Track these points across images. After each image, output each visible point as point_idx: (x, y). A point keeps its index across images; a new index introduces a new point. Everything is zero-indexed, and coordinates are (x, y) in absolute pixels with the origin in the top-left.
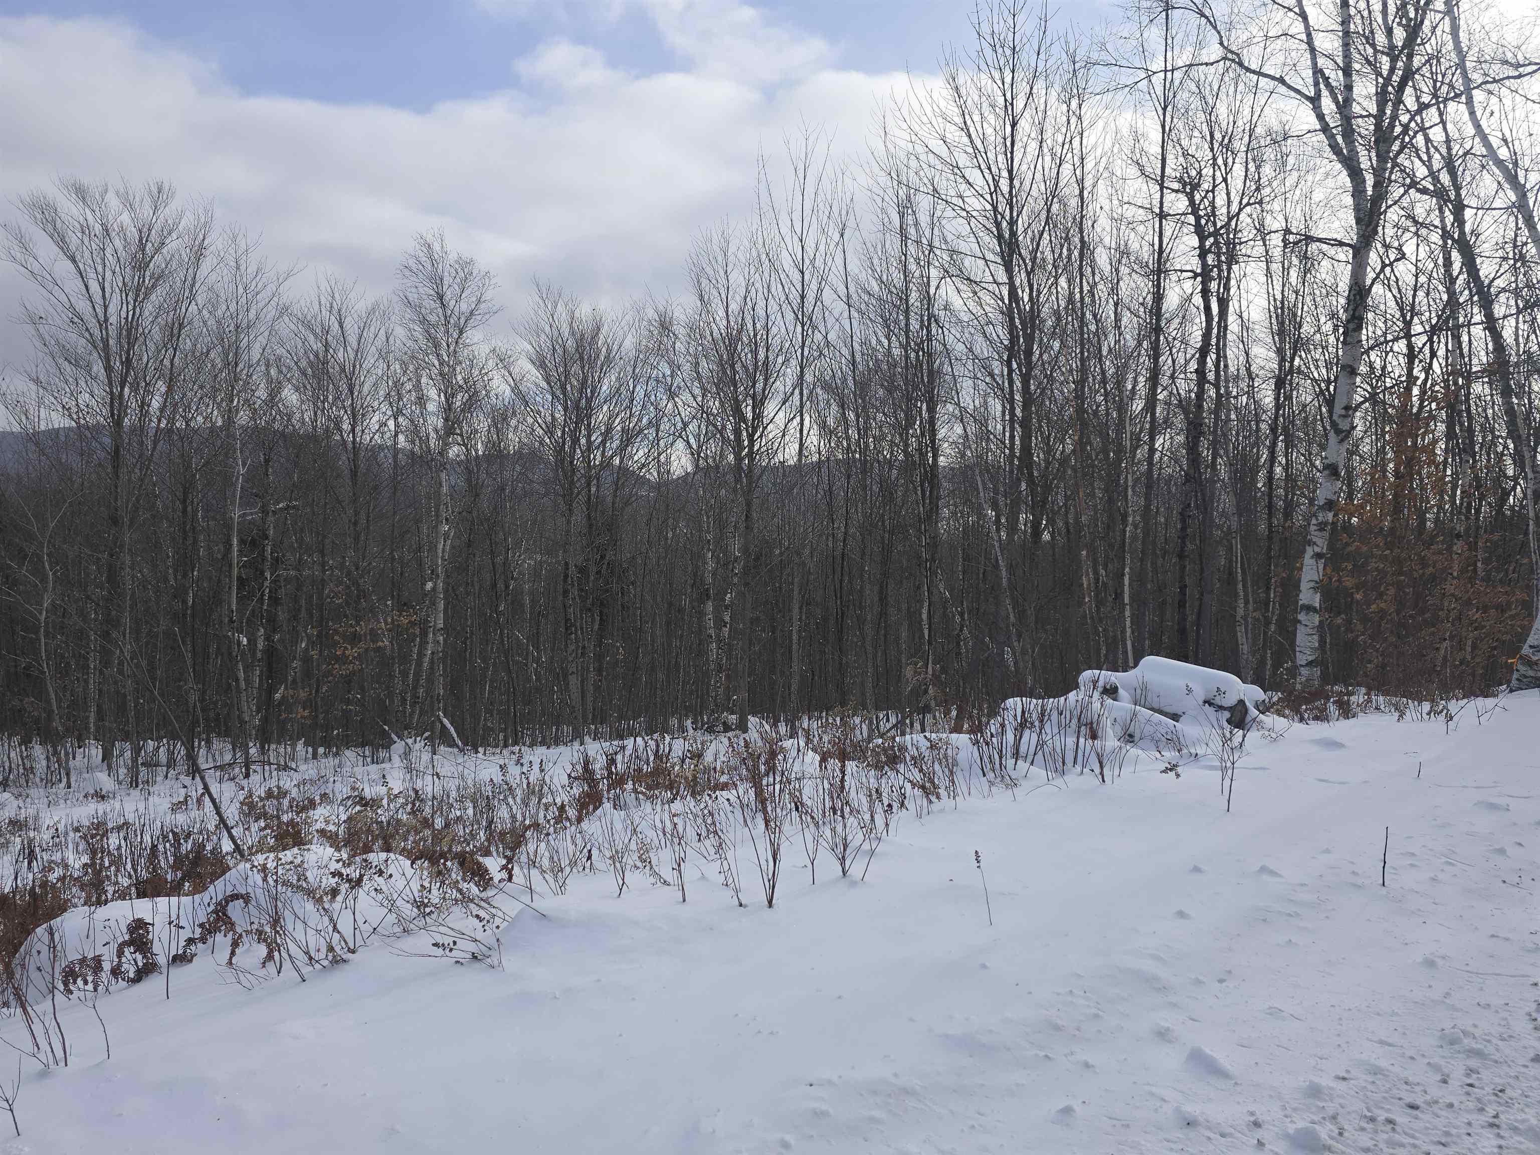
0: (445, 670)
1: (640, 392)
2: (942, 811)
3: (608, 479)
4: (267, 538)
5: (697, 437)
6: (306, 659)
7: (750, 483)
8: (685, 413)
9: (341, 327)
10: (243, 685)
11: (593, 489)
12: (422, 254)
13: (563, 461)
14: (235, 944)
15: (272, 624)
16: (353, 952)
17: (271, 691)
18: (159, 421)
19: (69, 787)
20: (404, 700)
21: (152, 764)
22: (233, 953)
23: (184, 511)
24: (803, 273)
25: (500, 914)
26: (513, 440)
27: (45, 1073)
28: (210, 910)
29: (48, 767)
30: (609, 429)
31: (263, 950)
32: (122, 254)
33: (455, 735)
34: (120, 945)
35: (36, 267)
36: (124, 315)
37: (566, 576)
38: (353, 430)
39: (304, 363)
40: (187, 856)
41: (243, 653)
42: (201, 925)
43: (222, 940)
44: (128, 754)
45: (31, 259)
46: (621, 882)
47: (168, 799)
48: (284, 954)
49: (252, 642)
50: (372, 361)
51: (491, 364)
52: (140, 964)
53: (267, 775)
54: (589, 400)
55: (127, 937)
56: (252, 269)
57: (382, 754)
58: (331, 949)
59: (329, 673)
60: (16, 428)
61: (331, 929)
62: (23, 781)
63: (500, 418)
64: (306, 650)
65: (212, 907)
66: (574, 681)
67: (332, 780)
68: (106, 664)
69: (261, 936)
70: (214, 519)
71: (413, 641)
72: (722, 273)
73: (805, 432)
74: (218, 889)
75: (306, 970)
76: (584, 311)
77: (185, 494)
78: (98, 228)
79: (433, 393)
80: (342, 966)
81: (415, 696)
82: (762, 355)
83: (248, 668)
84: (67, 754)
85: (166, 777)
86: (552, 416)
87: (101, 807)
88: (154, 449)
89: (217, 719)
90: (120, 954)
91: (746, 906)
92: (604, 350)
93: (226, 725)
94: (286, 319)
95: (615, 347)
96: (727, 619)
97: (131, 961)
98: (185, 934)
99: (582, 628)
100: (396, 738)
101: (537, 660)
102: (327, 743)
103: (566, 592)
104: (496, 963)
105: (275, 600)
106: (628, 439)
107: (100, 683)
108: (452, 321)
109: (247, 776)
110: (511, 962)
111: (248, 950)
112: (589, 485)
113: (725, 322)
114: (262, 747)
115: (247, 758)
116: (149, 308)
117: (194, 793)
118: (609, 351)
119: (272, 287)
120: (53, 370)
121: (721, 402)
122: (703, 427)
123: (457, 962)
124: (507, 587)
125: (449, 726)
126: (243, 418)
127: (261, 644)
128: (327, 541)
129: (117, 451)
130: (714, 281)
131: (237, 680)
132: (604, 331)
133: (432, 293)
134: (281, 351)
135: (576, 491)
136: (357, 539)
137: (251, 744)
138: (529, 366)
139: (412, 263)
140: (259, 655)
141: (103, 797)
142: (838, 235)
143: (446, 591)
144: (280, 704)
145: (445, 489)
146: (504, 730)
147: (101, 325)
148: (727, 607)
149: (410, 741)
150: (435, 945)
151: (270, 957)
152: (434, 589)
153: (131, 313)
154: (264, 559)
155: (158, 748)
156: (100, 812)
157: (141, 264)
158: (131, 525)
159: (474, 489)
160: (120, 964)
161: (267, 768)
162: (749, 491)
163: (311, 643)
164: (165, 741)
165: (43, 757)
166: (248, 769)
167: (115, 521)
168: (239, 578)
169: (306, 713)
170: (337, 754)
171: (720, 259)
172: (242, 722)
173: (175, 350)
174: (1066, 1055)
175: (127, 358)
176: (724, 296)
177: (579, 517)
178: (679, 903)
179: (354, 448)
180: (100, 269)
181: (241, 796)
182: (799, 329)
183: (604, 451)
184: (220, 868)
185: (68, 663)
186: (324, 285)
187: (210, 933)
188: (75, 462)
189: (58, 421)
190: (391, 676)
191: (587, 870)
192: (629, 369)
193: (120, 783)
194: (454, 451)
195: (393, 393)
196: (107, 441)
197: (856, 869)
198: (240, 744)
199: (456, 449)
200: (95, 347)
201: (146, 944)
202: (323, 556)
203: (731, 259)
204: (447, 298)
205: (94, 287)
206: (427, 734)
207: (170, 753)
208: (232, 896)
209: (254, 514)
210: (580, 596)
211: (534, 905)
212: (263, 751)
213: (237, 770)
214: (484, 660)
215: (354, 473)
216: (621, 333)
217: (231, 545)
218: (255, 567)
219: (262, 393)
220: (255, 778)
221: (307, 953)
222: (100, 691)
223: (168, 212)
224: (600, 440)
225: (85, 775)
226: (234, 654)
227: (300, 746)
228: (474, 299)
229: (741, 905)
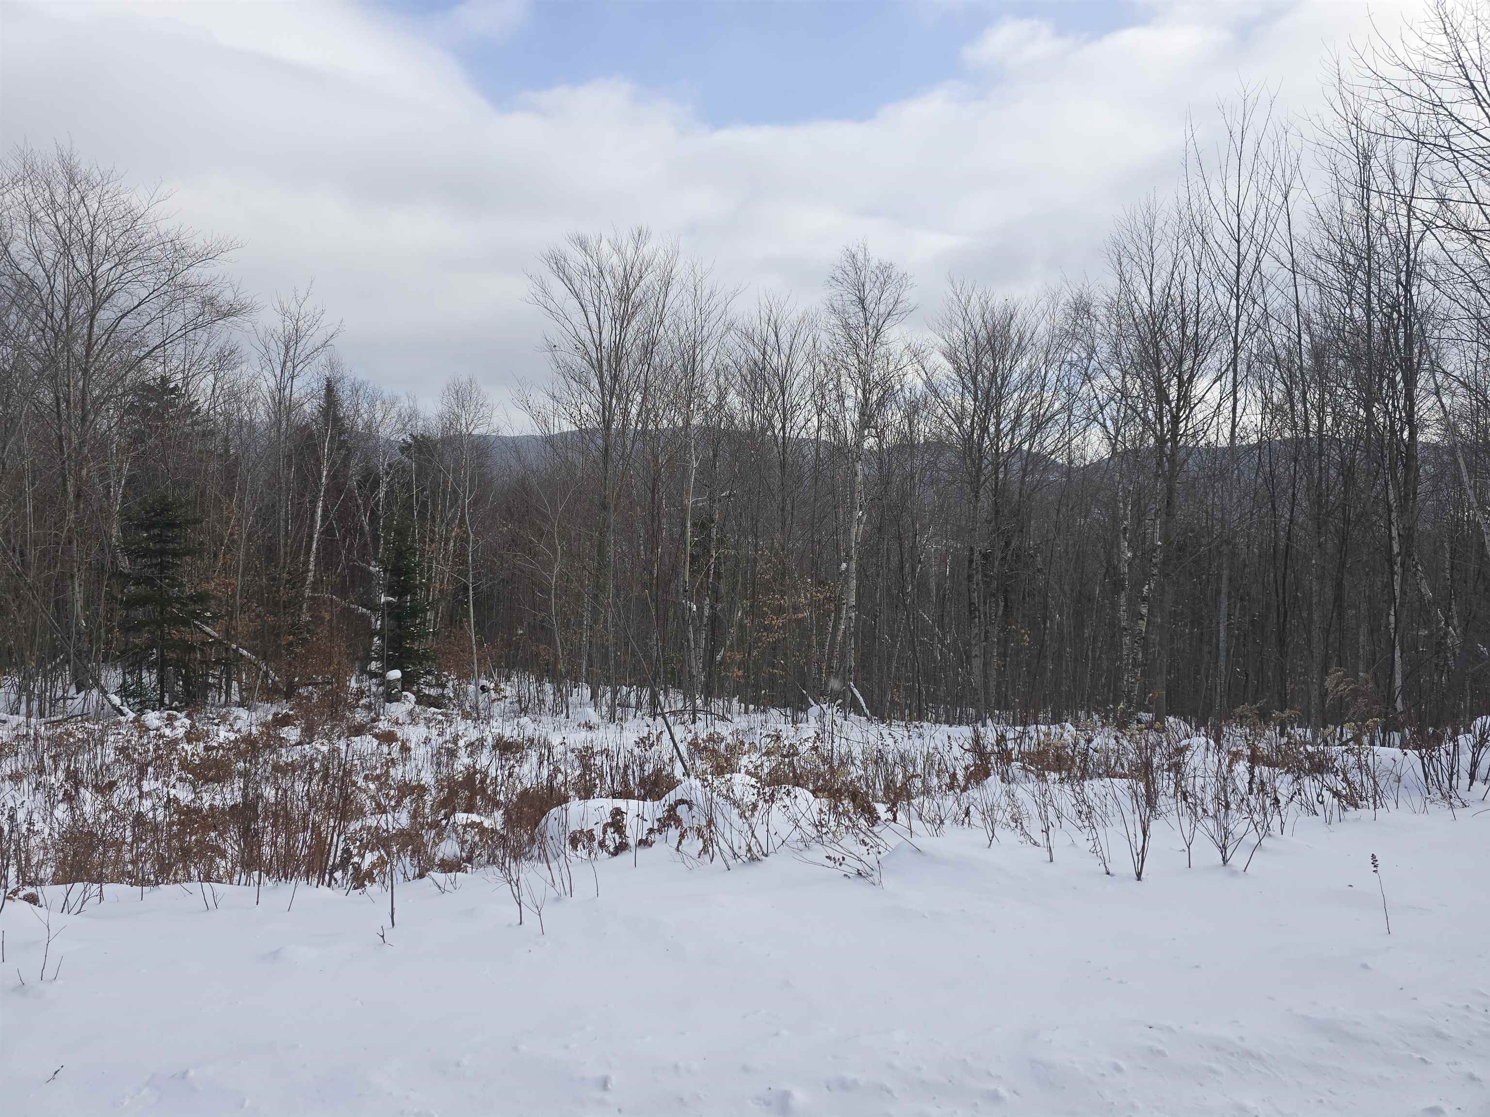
0: (856, 643)
1: (1052, 376)
2: (1357, 820)
3: (1016, 465)
4: (713, 522)
5: (1115, 421)
6: (742, 626)
7: (1172, 467)
8: (1102, 396)
9: (777, 336)
10: (692, 644)
11: (1001, 476)
12: (847, 264)
13: (971, 448)
14: (682, 836)
15: (717, 598)
16: (766, 856)
17: (713, 652)
18: (637, 424)
19: (568, 718)
20: (820, 669)
21: (625, 705)
22: (680, 842)
23: (653, 498)
24: (1238, 242)
25: (883, 844)
26: (924, 429)
27: (558, 899)
28: (664, 809)
29: (554, 700)
30: (1019, 416)
31: (700, 844)
32: (613, 291)
33: (864, 705)
34: (604, 825)
35: (552, 307)
36: (613, 339)
37: (971, 561)
38: (783, 428)
39: (745, 371)
40: (649, 776)
41: (693, 619)
42: (659, 820)
43: (673, 833)
44: (608, 695)
45: (550, 300)
46: (991, 835)
47: (636, 734)
48: (716, 848)
49: (700, 609)
50: (801, 365)
51: (905, 359)
52: (617, 842)
53: (709, 722)
54: (999, 391)
55: (610, 820)
56: (706, 292)
57: (801, 715)
58: (750, 850)
59: (759, 639)
60: (538, 433)
61: (750, 834)
62: (537, 709)
63: (913, 410)
64: (741, 619)
65: (666, 807)
66: (977, 663)
67: (759, 732)
68: (596, 621)
69: (700, 833)
70: (674, 506)
71: (829, 616)
72: (1146, 250)
73: (1239, 411)
74: (671, 797)
75: (731, 862)
76: (997, 302)
77: (654, 485)
78: (595, 271)
79: (851, 391)
80: (757, 863)
81: (830, 667)
82: (1190, 331)
83: (696, 631)
84: (567, 691)
85: (635, 716)
86: (963, 407)
87: (590, 735)
88: (632, 448)
89: (673, 673)
90: (605, 832)
91: (1112, 875)
92: (1016, 339)
93: (679, 677)
94: (732, 332)
95: (1028, 335)
96: (1144, 611)
97: (612, 839)
98: (648, 825)
99: (985, 614)
100: (813, 703)
101: (941, 641)
102: (756, 701)
103: (970, 578)
104: (877, 882)
105: (718, 575)
106: (1039, 424)
107: (591, 636)
108: (871, 323)
109: (694, 722)
110: (889, 882)
111: (690, 844)
112: (996, 473)
113: (1148, 300)
114: (706, 699)
115: (694, 707)
116: (631, 332)
117: (655, 732)
118: (1021, 339)
119: (721, 307)
120: (565, 387)
121: (1144, 383)
122: (1123, 410)
123: (845, 875)
124: (914, 570)
125: (858, 695)
126: (696, 421)
127: (707, 612)
128: (760, 525)
129: (606, 450)
130: (1137, 259)
131: (688, 641)
132: (1017, 320)
133: (854, 298)
134: (728, 361)
135: (983, 479)
136: (784, 523)
137: (697, 696)
138: (942, 360)
139: (838, 274)
140: (705, 620)
141: (591, 728)
142: (1282, 199)
143: (858, 571)
144: (721, 663)
145: (860, 478)
146: (909, 707)
147: (597, 349)
148: (1144, 599)
149: (825, 706)
150: (829, 857)
151: (705, 850)
152: (847, 569)
153: (618, 337)
154: (710, 539)
155: (630, 692)
156: (589, 739)
157: (624, 296)
158: (615, 510)
159: (885, 480)
160: (604, 840)
161: (709, 716)
162: (1172, 475)
163: (745, 613)
164: (635, 687)
165: (552, 692)
166: (694, 716)
167: (604, 507)
168: (691, 555)
169: (740, 673)
170: (764, 711)
171: (1144, 235)
172: (691, 676)
173: (649, 365)
174: (1448, 1064)
175: (615, 374)
176: (1148, 274)
177: (985, 502)
178: (1047, 862)
179: (784, 443)
180: (597, 303)
181: (689, 738)
182: (1234, 302)
183: (1013, 439)
184: (672, 784)
185: (570, 619)
186: (764, 301)
187: (664, 827)
188: (579, 459)
189: (567, 427)
190: (809, 646)
191: (966, 825)
192: (1042, 356)
193: (602, 718)
194: (870, 442)
195: (817, 393)
196: (600, 442)
197: (1238, 859)
198: (689, 696)
199: (871, 441)
200: (593, 367)
201: (621, 827)
202: (756, 537)
203: (1158, 234)
204: (867, 302)
205: (593, 318)
206: (840, 701)
207: (639, 697)
208: (680, 800)
209: (703, 502)
210: (985, 582)
211: (912, 841)
212: (706, 703)
213: (686, 716)
214: (891, 636)
215: (783, 465)
216: (1034, 320)
217: (686, 527)
218: (704, 546)
219: (712, 400)
220: (700, 724)
221: (732, 848)
222: (591, 642)
223: (646, 251)
224: (1009, 426)
225: (579, 709)
226: (687, 618)
227: (735, 701)
228: (892, 300)
229: (1108, 873)
